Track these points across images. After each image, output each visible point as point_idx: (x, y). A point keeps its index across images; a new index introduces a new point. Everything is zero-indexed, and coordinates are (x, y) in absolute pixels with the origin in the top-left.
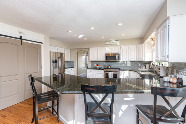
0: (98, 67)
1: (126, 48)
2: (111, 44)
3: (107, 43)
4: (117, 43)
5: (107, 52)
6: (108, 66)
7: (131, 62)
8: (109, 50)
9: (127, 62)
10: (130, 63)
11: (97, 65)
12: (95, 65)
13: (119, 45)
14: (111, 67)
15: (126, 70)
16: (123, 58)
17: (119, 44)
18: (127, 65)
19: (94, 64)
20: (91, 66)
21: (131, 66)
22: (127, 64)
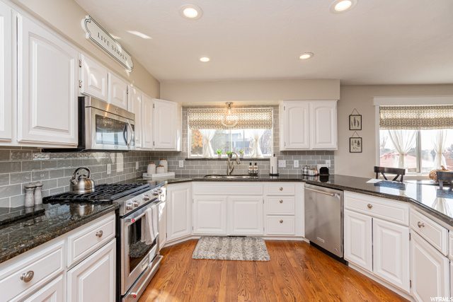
1: (139, 99)
2: (110, 51)
8: (94, 79)
10: (122, 156)
18: (116, 166)
21: (124, 171)
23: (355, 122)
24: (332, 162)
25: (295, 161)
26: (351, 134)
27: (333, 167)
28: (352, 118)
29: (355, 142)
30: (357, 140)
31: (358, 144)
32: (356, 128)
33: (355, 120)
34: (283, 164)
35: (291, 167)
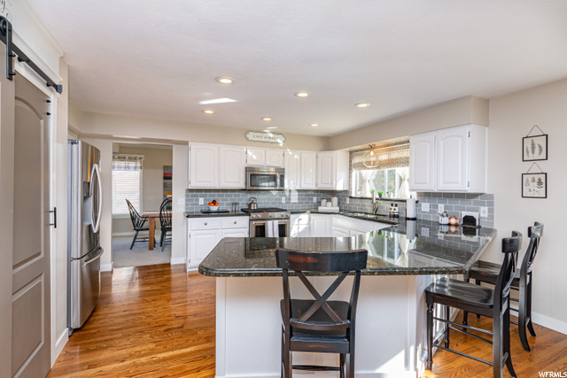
0: (214, 208)
1: (296, 156)
2: (263, 140)
3: (251, 136)
4: (279, 141)
5: (251, 163)
6: (250, 205)
7: (299, 191)
8: (254, 157)
9: (290, 191)
10: (297, 193)
11: (214, 202)
12: (201, 201)
13: (280, 148)
14: (260, 206)
15: (304, 212)
16: (289, 183)
17: (281, 145)
18: (290, 199)
19: (198, 200)
20: (187, 205)
21: (299, 203)
22: (292, 197)
23: (533, 148)
24: (491, 211)
25: (439, 205)
26: (526, 167)
27: (491, 217)
28: (528, 143)
29: (533, 180)
30: (537, 177)
31: (540, 183)
32: (536, 156)
33: (533, 144)
34: (425, 207)
35: (435, 212)
